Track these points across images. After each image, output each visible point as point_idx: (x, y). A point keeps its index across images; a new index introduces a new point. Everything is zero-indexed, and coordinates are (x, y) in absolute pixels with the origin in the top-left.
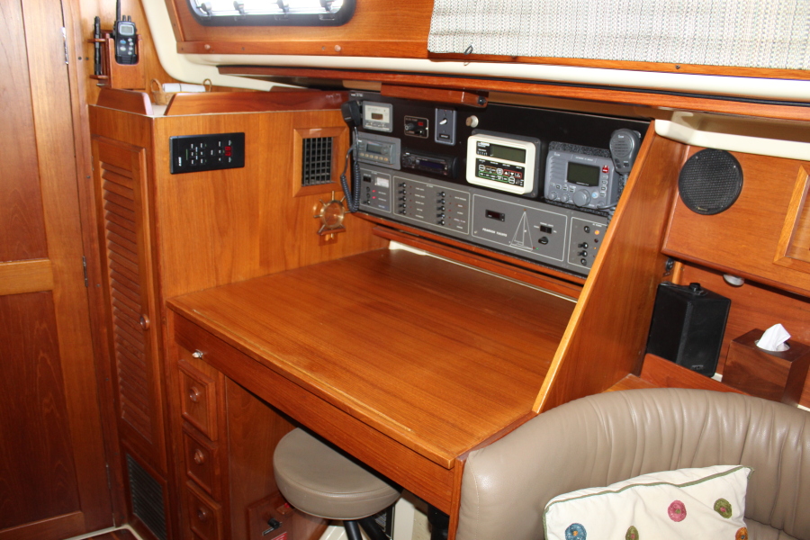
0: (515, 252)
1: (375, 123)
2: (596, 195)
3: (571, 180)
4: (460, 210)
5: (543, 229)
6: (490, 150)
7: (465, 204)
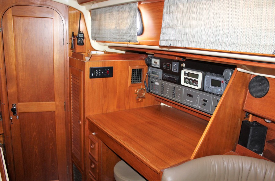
0: (196, 108)
1: (155, 64)
2: (220, 90)
3: (212, 85)
4: (179, 93)
5: (204, 100)
6: (188, 74)
7: (181, 91)
